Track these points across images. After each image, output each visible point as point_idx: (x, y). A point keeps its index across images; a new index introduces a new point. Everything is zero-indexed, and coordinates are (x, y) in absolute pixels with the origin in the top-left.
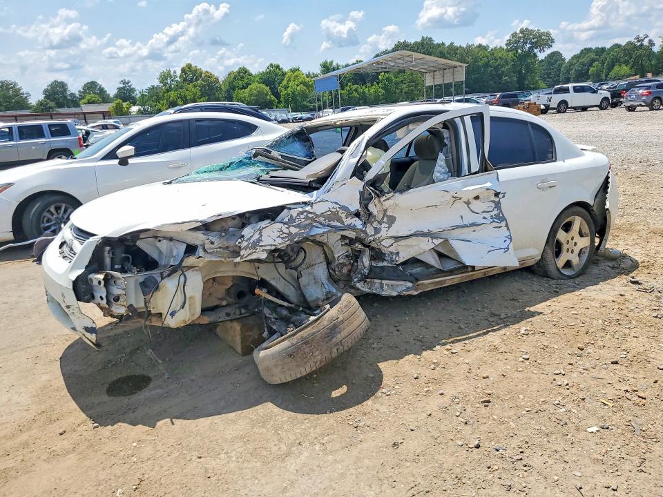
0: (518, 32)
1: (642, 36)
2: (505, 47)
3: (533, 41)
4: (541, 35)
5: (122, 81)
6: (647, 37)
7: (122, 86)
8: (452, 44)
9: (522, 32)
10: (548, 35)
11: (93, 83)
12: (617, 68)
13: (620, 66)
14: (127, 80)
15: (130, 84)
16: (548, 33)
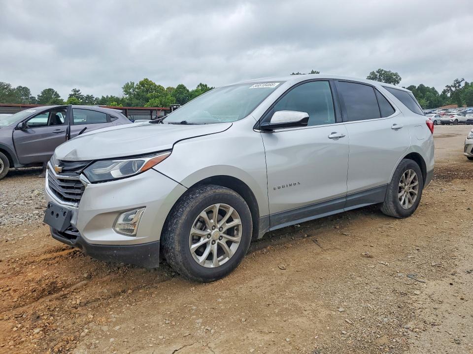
1: (460, 80)
4: (391, 75)
5: (74, 90)
6: (463, 80)
7: (73, 93)
11: (50, 90)
14: (77, 89)
15: (79, 92)
16: (396, 74)
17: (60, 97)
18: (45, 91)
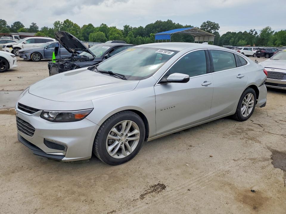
0: (206, 22)
1: (253, 30)
2: (200, 28)
3: (212, 26)
4: (215, 24)
5: (32, 23)
6: (255, 30)
7: (32, 25)
8: (178, 24)
9: (207, 22)
10: (218, 25)
11: (18, 22)
12: (240, 41)
13: (242, 40)
14: (35, 23)
15: (36, 25)
16: (218, 24)
17: (24, 27)
18: (15, 23)
